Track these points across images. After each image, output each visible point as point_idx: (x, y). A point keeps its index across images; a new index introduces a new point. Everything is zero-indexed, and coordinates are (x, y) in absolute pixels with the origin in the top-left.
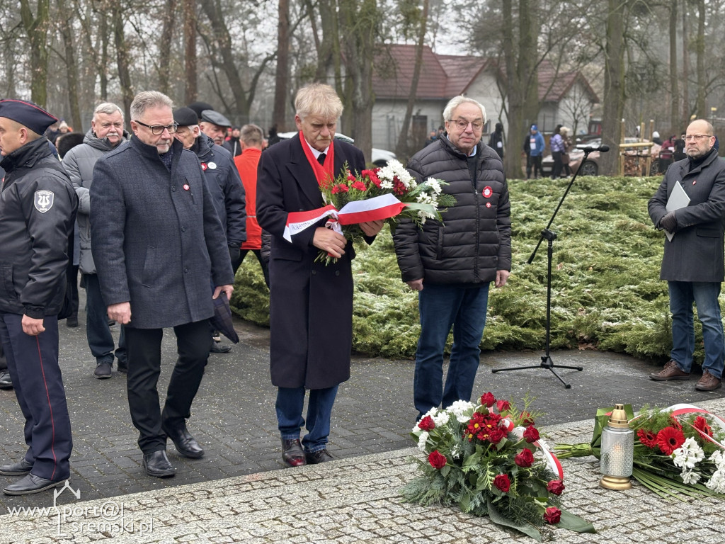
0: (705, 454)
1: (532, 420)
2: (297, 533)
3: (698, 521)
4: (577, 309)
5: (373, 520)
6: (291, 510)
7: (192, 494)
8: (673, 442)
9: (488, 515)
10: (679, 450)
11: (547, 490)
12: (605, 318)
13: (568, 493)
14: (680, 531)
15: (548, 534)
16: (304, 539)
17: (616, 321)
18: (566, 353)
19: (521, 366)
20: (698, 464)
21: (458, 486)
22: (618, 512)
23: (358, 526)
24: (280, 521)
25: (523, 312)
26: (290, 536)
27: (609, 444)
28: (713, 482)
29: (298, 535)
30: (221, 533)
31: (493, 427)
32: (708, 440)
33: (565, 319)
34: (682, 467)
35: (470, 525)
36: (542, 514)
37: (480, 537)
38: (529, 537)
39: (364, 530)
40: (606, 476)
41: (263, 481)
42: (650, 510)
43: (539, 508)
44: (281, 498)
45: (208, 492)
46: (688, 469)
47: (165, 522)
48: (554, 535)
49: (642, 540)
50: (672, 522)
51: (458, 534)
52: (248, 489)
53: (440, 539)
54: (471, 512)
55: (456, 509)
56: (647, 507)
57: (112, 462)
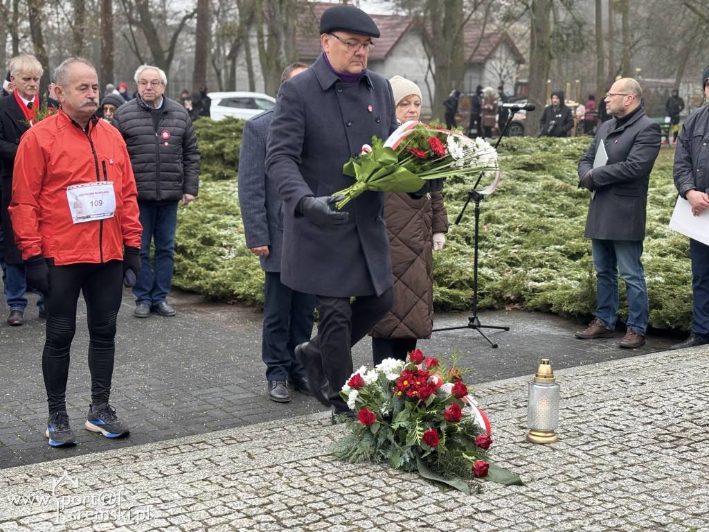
1: (460, 376)
2: (227, 493)
3: (622, 472)
4: (503, 269)
5: (303, 478)
6: (220, 470)
7: (118, 458)
9: (417, 470)
11: (475, 445)
12: (532, 279)
13: (495, 447)
14: (605, 482)
15: (476, 487)
16: (235, 498)
17: (542, 281)
18: (493, 314)
19: (448, 327)
21: (388, 442)
22: (544, 464)
23: (288, 484)
24: (210, 481)
25: (451, 274)
26: (220, 495)
27: (535, 399)
29: (228, 495)
30: (150, 495)
31: (421, 384)
33: (492, 280)
35: (400, 481)
36: (471, 468)
37: (410, 491)
38: (458, 490)
39: (294, 488)
40: (532, 430)
41: (191, 445)
42: (576, 462)
43: (467, 463)
44: (210, 460)
45: (134, 456)
47: (92, 487)
48: (482, 488)
49: (568, 491)
50: (597, 473)
51: (388, 490)
52: (176, 453)
53: (370, 495)
54: (400, 468)
55: (385, 465)
56: (573, 459)
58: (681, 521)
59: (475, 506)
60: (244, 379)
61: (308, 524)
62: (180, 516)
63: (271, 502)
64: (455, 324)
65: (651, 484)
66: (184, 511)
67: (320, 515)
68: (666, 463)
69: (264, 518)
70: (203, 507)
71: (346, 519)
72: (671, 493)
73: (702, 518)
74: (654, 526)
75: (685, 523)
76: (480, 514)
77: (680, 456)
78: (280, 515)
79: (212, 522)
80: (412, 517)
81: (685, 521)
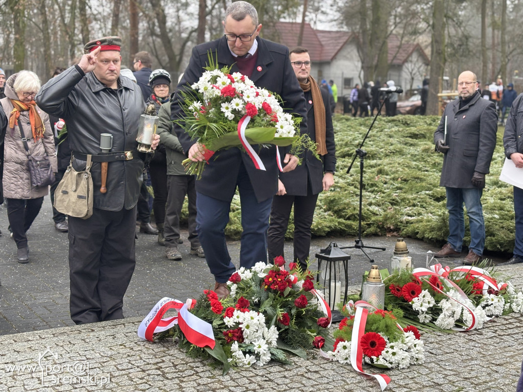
0: (435, 302)
1: (312, 276)
4: (387, 207)
8: (413, 293)
10: (417, 298)
11: (317, 324)
12: (405, 214)
13: (336, 328)
15: (313, 355)
16: (138, 357)
17: (414, 216)
20: (430, 309)
24: (125, 346)
25: (347, 209)
26: (129, 356)
27: (367, 294)
28: (439, 321)
29: (134, 355)
30: (79, 354)
31: (281, 280)
32: (439, 292)
33: (377, 215)
34: (418, 311)
36: (312, 341)
38: (299, 356)
43: (310, 337)
46: (423, 312)
48: (317, 355)
57: (32, 310)
58: (454, 382)
59: (308, 368)
60: (187, 279)
61: (184, 377)
62: (95, 369)
63: (163, 361)
64: (347, 245)
65: (440, 356)
66: (100, 366)
67: (195, 371)
68: (457, 342)
69: (154, 372)
70: (114, 363)
71: (212, 374)
72: (453, 363)
73: (470, 381)
74: (433, 385)
75: (456, 384)
76: (309, 373)
77: (469, 337)
78: (166, 370)
79: (117, 374)
80: (260, 374)
81: (457, 383)
